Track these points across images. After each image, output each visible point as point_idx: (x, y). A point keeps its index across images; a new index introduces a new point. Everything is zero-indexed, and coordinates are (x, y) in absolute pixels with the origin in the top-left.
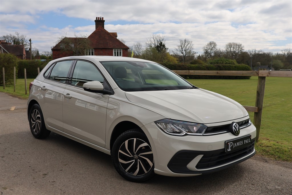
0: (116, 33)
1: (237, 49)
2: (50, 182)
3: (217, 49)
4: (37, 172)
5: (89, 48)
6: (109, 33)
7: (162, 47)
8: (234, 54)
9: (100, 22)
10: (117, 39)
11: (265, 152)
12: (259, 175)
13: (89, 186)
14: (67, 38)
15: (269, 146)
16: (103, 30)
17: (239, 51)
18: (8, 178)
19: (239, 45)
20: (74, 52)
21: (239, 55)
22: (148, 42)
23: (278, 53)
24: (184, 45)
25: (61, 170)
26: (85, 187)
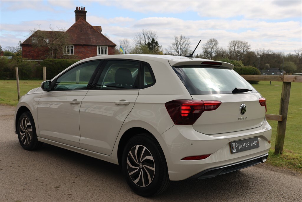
0: (101, 27)
1: (243, 48)
2: (65, 195)
3: (219, 47)
4: (47, 185)
5: (69, 44)
6: (92, 26)
7: (154, 44)
8: (239, 54)
9: (81, 13)
10: (102, 34)
11: (291, 165)
12: (289, 188)
13: (110, 199)
14: (41, 31)
15: (295, 158)
16: (85, 22)
17: (244, 50)
18: (17, 191)
19: (244, 44)
20: (50, 48)
21: (245, 55)
22: (137, 38)
23: (290, 54)
24: (180, 43)
25: (73, 183)
26: (106, 199)
